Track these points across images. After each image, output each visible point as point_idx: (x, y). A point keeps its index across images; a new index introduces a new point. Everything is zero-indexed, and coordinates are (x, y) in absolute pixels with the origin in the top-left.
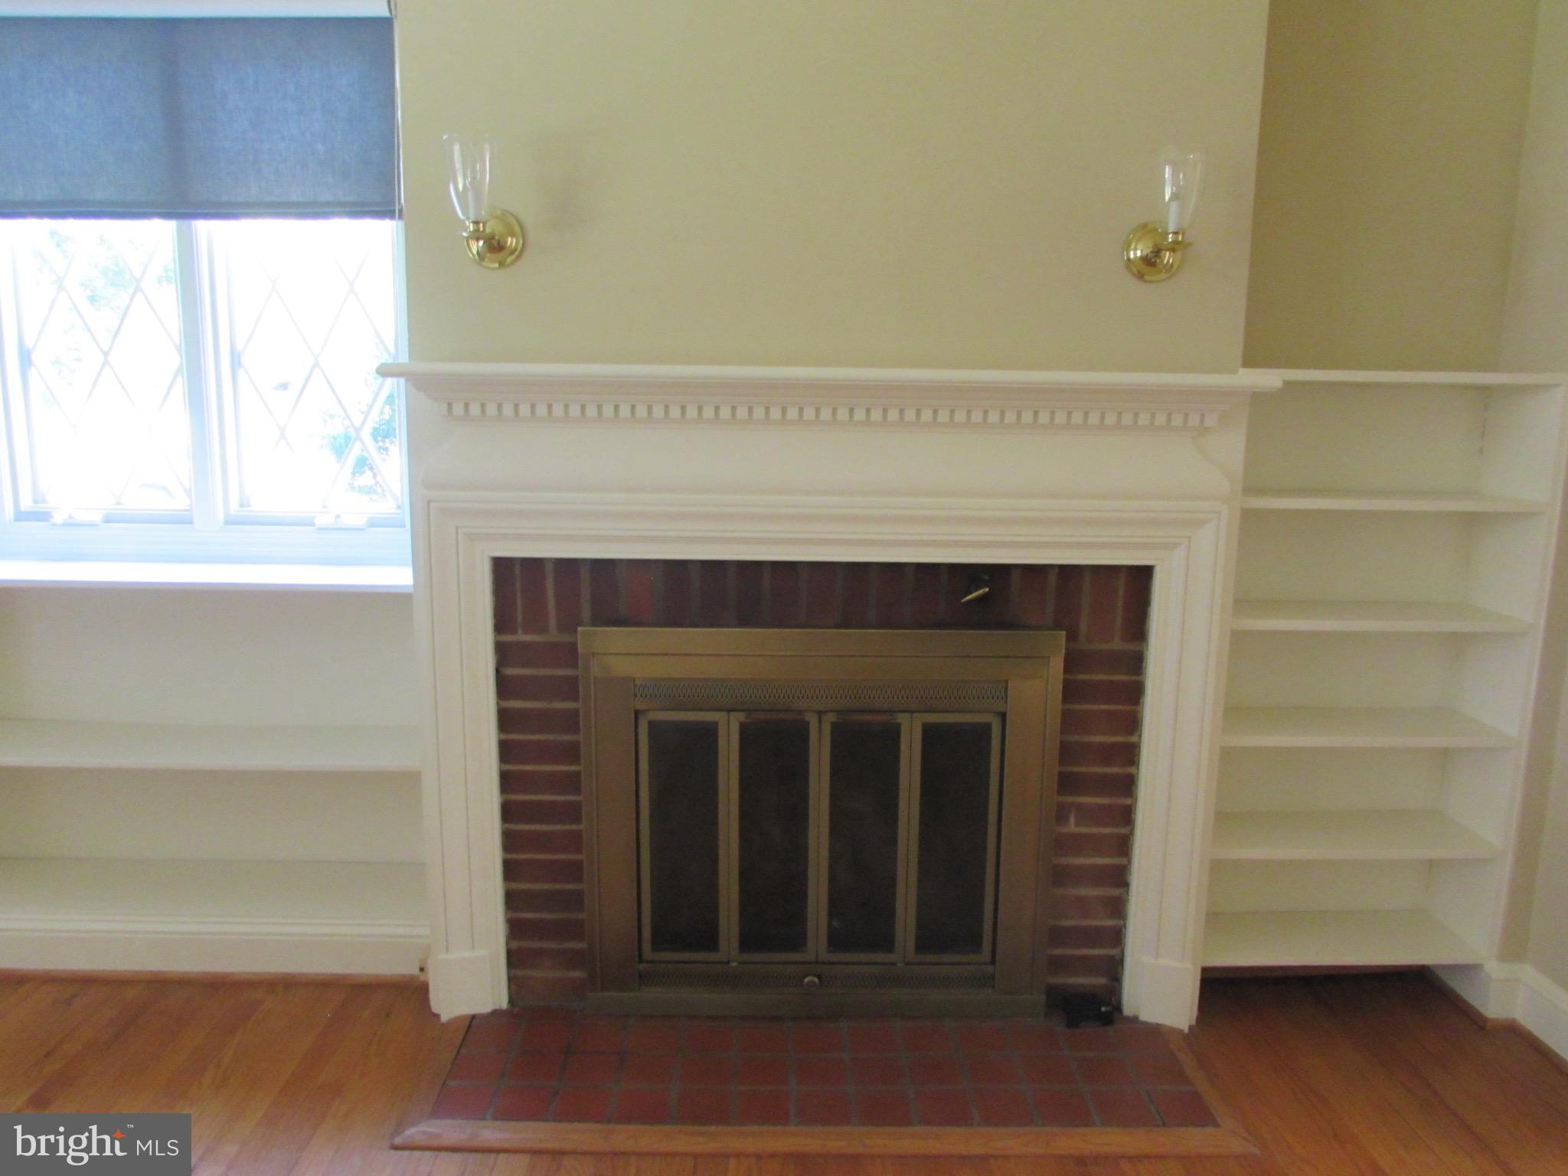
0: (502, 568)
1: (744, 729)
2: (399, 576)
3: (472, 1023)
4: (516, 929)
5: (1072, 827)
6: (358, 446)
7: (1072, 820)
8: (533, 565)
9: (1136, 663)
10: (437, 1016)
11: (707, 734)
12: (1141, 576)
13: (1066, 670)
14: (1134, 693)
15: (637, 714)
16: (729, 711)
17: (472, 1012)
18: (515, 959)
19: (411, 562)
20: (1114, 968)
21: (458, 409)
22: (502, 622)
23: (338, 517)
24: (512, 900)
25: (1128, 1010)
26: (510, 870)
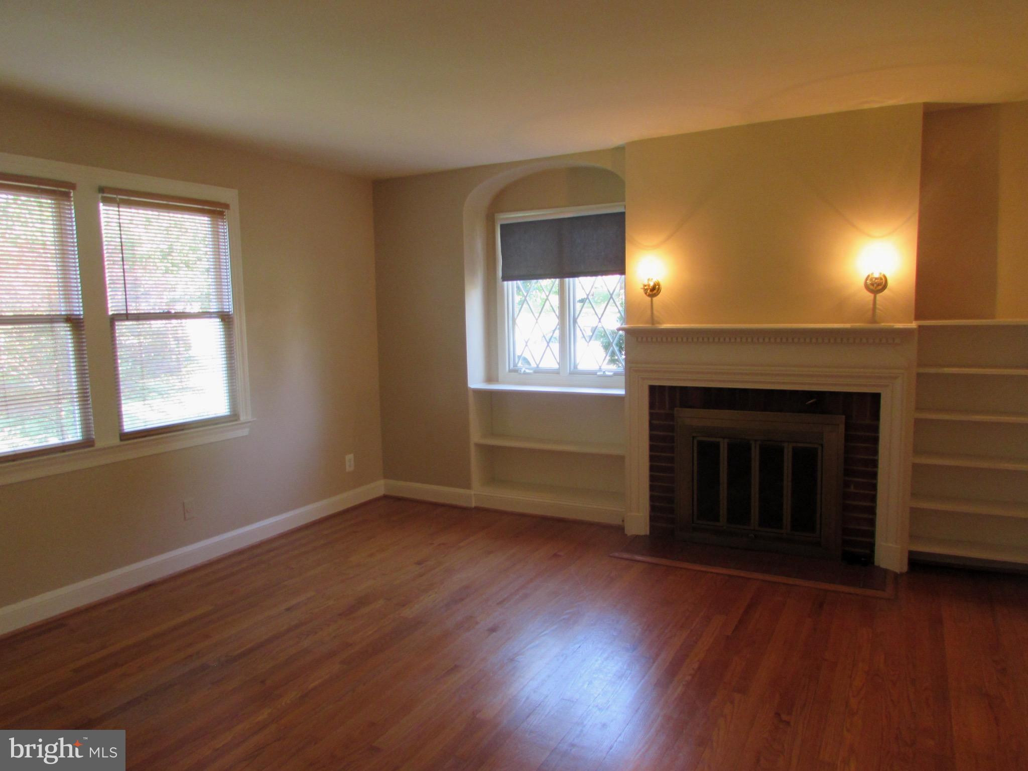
0: (652, 389)
1: (729, 445)
2: (621, 392)
3: (637, 537)
4: (653, 508)
5: (852, 489)
6: (611, 348)
7: (852, 487)
8: (662, 388)
9: (876, 429)
10: (627, 535)
11: (717, 446)
12: (876, 397)
13: (846, 430)
14: (876, 440)
15: (694, 437)
16: (724, 438)
17: (637, 534)
18: (652, 519)
19: (624, 387)
20: (871, 546)
21: (640, 339)
22: (652, 405)
23: (604, 372)
24: (652, 498)
25: (876, 563)
26: (652, 488)
